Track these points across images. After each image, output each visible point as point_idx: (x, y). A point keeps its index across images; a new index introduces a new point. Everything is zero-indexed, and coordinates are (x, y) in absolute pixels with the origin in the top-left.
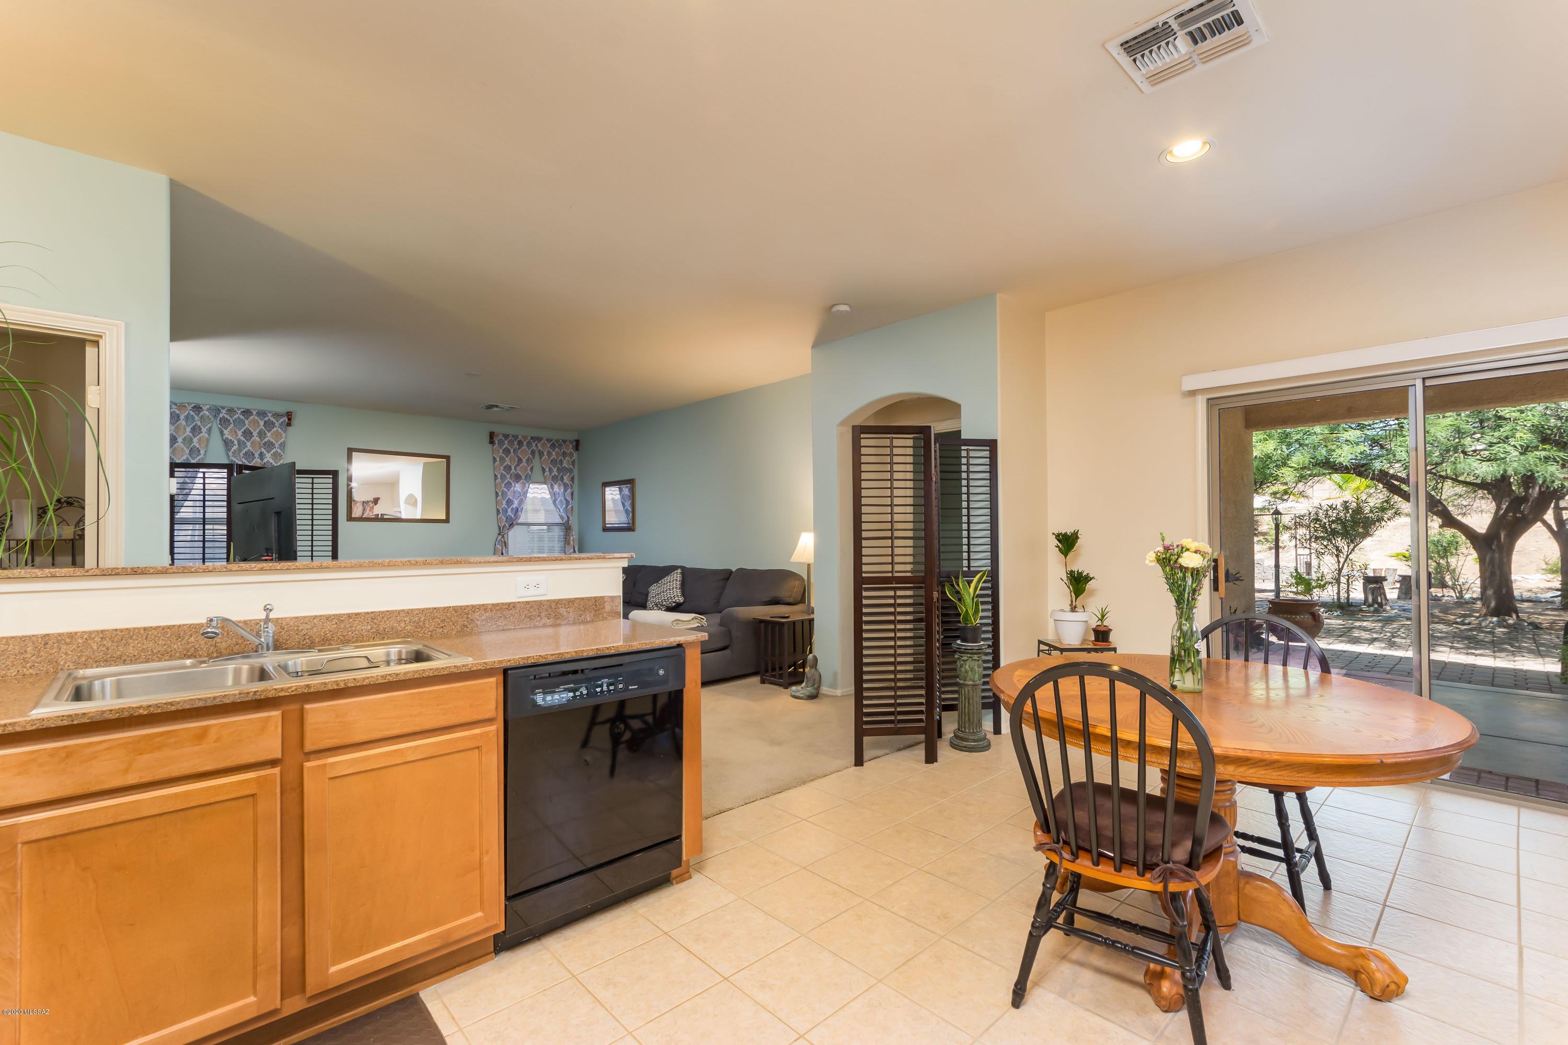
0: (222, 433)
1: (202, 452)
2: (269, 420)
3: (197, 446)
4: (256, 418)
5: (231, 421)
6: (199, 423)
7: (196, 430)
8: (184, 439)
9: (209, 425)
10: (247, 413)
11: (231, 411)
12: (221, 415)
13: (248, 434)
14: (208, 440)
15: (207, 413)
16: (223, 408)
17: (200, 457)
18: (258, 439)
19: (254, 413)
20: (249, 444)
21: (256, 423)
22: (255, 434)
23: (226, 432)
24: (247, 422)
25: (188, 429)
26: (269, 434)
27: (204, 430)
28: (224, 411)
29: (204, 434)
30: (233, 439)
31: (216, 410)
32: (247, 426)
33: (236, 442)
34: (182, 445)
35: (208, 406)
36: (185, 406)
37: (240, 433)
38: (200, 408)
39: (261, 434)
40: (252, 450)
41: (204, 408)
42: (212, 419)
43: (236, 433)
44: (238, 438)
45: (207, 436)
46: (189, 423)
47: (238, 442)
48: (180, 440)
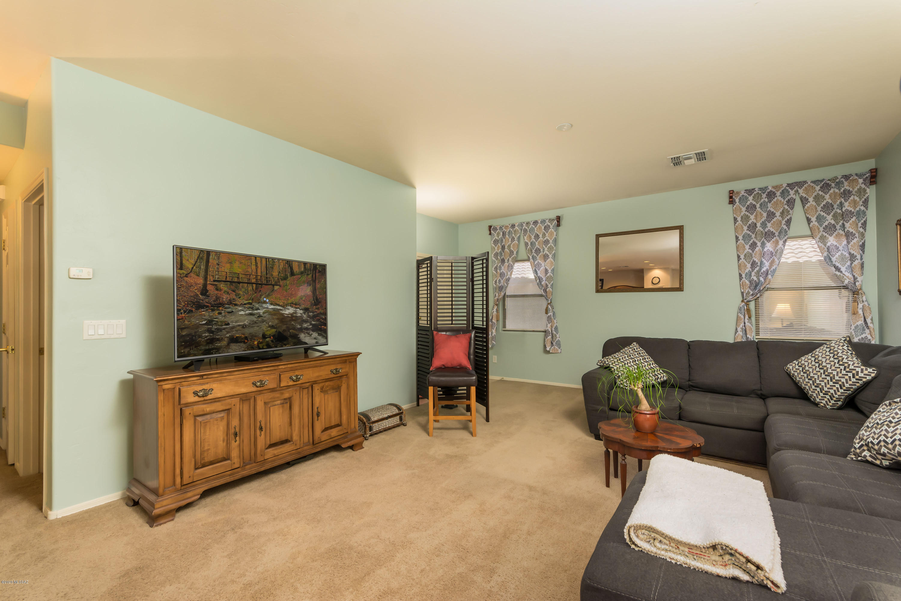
0: (524, 239)
1: (515, 253)
2: (547, 224)
4: (541, 225)
5: (528, 231)
6: (514, 235)
7: (513, 239)
9: (518, 235)
10: (536, 223)
11: (528, 224)
13: (537, 237)
14: (518, 245)
15: (517, 228)
16: (524, 223)
18: (542, 239)
20: (537, 243)
21: (540, 227)
22: (541, 236)
23: (526, 238)
24: (535, 229)
26: (547, 235)
27: (516, 239)
28: (524, 225)
29: (516, 242)
30: (528, 242)
31: (521, 225)
32: (535, 232)
33: (529, 244)
35: (518, 224)
36: (508, 226)
37: (533, 237)
38: (514, 225)
39: (544, 235)
40: (539, 247)
41: (516, 225)
42: (520, 231)
43: (530, 237)
44: (531, 241)
45: (517, 242)
46: (510, 236)
47: (531, 243)
48: (506, 247)
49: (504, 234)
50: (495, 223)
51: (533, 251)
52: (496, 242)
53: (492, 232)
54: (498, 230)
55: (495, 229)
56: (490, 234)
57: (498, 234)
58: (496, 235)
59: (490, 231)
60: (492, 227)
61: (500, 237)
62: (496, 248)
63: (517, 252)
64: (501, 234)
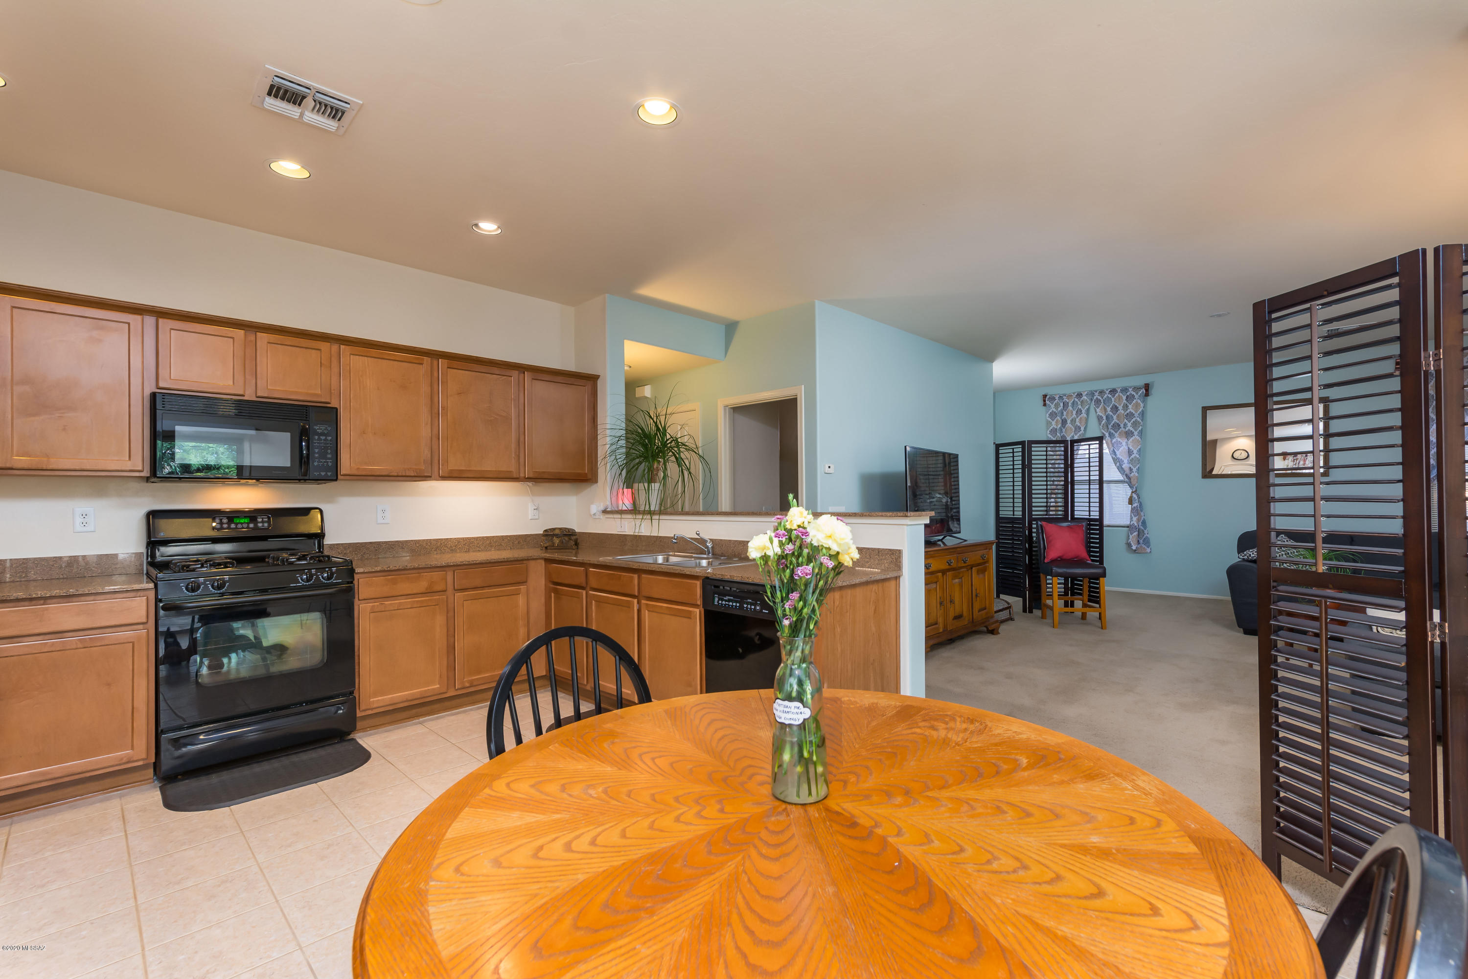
0: (1096, 412)
1: (1082, 429)
2: (1131, 394)
3: (1079, 424)
4: (1121, 394)
5: (1102, 401)
6: (1080, 407)
7: (1079, 412)
8: (1072, 421)
9: (1087, 407)
10: (1113, 391)
11: (1102, 392)
12: (1095, 398)
13: (1115, 409)
14: (1087, 420)
15: (1086, 398)
16: (1096, 391)
17: (1081, 432)
18: (1123, 412)
19: (1119, 390)
20: (1115, 417)
21: (1120, 398)
22: (1120, 408)
23: (1098, 410)
24: (1113, 399)
25: (1074, 412)
26: (1130, 406)
27: (1083, 411)
28: (1097, 394)
29: (1084, 415)
30: (1103, 415)
31: (1092, 394)
32: (1113, 403)
33: (1104, 418)
34: (1070, 425)
35: (1086, 392)
36: (1072, 396)
37: (1109, 409)
38: (1081, 394)
39: (1126, 407)
40: (1118, 422)
41: (1084, 394)
42: (1089, 402)
43: (1105, 410)
44: (1107, 413)
45: (1085, 416)
46: (1074, 408)
47: (1107, 417)
48: (1069, 421)
49: (1065, 405)
50: (1050, 391)
51: (1110, 427)
52: (1053, 415)
53: (1047, 402)
54: (1056, 401)
55: (1052, 399)
56: (1045, 405)
57: (1057, 406)
58: (1053, 406)
59: (1044, 401)
60: (1048, 397)
61: (1059, 409)
62: (1054, 423)
63: (1085, 429)
64: (1062, 405)
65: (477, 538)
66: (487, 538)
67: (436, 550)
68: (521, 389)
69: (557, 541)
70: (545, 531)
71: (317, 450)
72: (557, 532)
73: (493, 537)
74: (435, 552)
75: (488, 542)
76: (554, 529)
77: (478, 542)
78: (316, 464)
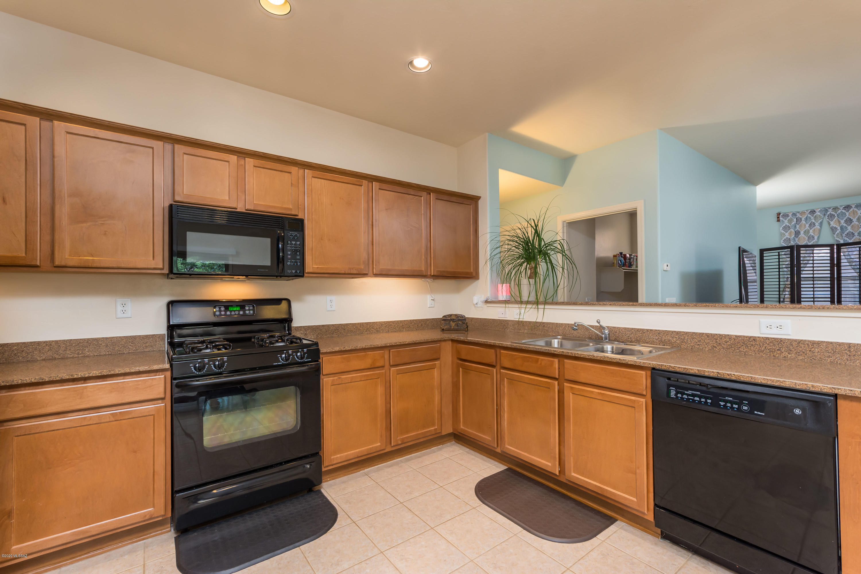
0: (829, 224)
1: (816, 238)
3: (812, 234)
4: (855, 209)
5: (836, 215)
6: (813, 221)
7: (811, 225)
8: (805, 232)
9: (821, 221)
10: (847, 208)
11: (835, 209)
12: (828, 213)
13: (848, 221)
14: (820, 231)
15: (819, 214)
16: (830, 208)
17: (814, 240)
19: (853, 206)
20: (849, 228)
22: (855, 220)
23: (832, 223)
24: (847, 214)
25: (807, 225)
27: (817, 224)
28: (830, 210)
29: (817, 227)
30: (836, 227)
31: (825, 210)
32: (847, 216)
33: (839, 228)
34: (803, 235)
35: (820, 209)
36: (805, 212)
37: (842, 222)
38: (815, 211)
40: (852, 231)
41: (817, 211)
42: (823, 216)
43: (839, 222)
44: (841, 225)
45: (819, 227)
46: (807, 222)
47: (841, 227)
48: (802, 232)
49: (799, 220)
50: (783, 211)
51: (844, 235)
52: (786, 228)
53: (781, 218)
54: (789, 217)
55: (786, 216)
56: (778, 221)
57: (790, 221)
58: (786, 221)
59: (778, 218)
60: (781, 214)
61: (793, 223)
62: (787, 234)
63: (818, 238)
64: (795, 220)
65: (394, 321)
66: (401, 321)
67: (366, 331)
68: (428, 206)
69: (453, 324)
70: (444, 316)
71: (289, 253)
72: (453, 317)
73: (405, 321)
74: (366, 333)
75: (401, 325)
76: (451, 315)
77: (394, 324)
78: (289, 263)
